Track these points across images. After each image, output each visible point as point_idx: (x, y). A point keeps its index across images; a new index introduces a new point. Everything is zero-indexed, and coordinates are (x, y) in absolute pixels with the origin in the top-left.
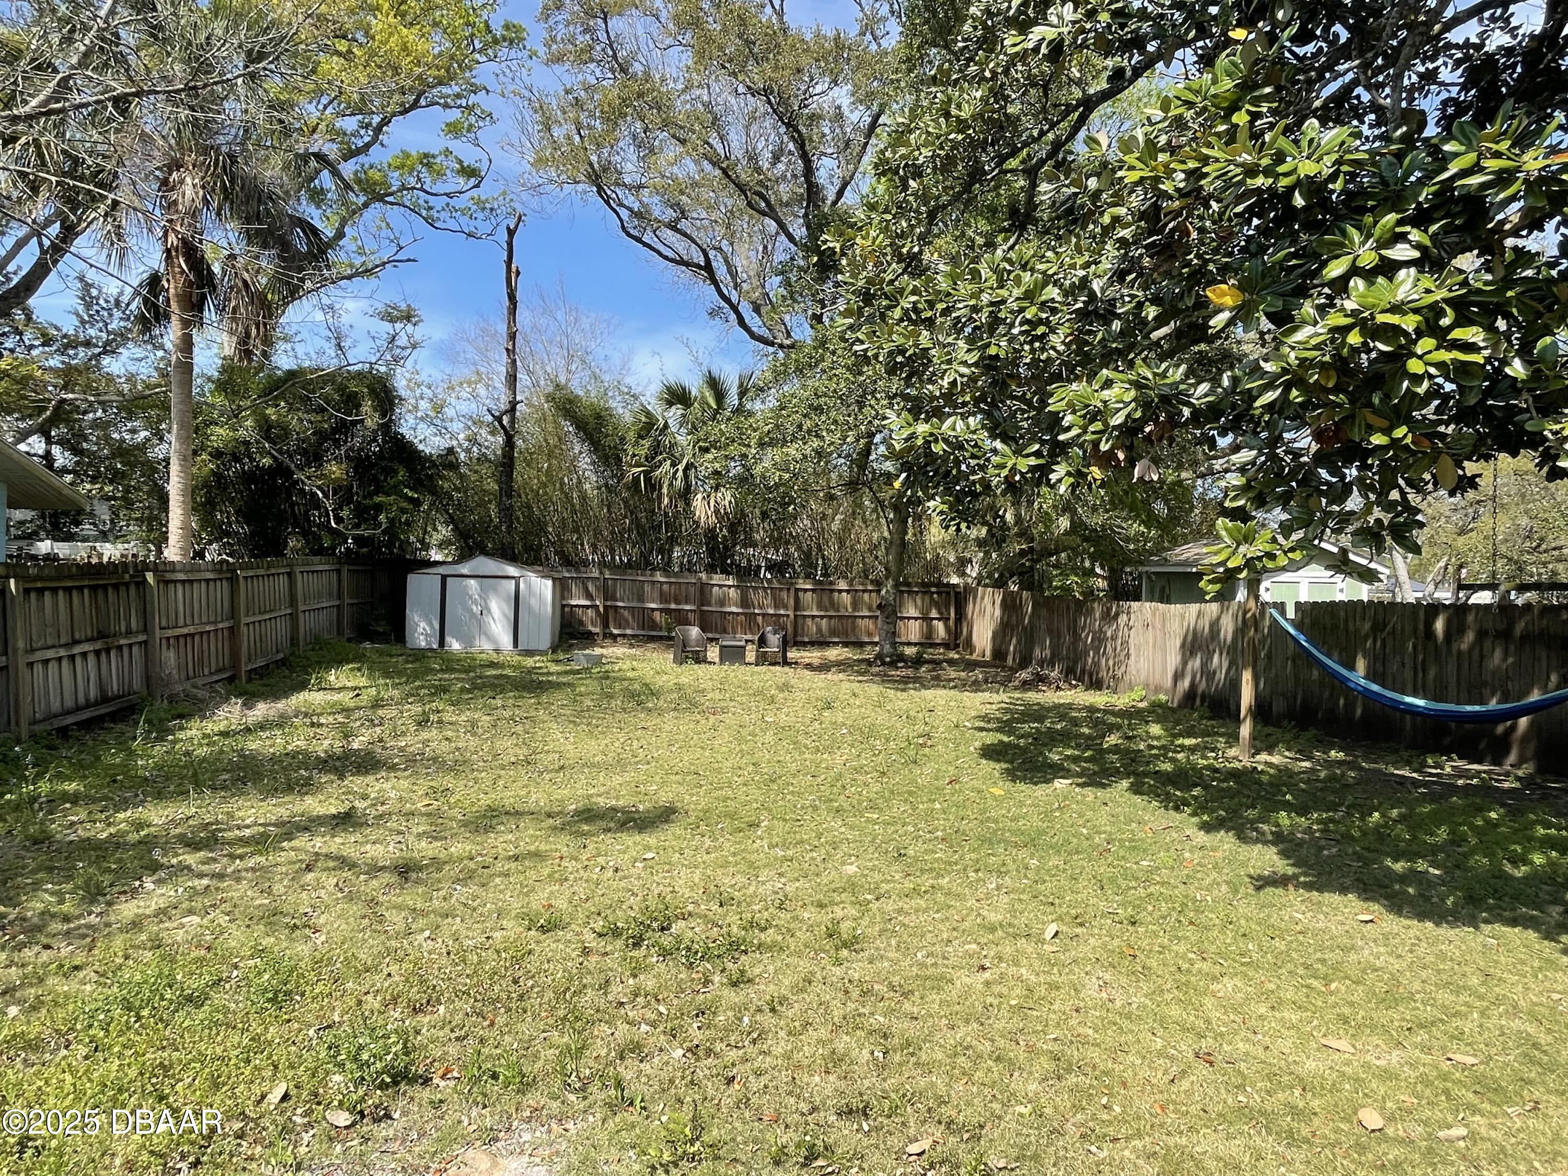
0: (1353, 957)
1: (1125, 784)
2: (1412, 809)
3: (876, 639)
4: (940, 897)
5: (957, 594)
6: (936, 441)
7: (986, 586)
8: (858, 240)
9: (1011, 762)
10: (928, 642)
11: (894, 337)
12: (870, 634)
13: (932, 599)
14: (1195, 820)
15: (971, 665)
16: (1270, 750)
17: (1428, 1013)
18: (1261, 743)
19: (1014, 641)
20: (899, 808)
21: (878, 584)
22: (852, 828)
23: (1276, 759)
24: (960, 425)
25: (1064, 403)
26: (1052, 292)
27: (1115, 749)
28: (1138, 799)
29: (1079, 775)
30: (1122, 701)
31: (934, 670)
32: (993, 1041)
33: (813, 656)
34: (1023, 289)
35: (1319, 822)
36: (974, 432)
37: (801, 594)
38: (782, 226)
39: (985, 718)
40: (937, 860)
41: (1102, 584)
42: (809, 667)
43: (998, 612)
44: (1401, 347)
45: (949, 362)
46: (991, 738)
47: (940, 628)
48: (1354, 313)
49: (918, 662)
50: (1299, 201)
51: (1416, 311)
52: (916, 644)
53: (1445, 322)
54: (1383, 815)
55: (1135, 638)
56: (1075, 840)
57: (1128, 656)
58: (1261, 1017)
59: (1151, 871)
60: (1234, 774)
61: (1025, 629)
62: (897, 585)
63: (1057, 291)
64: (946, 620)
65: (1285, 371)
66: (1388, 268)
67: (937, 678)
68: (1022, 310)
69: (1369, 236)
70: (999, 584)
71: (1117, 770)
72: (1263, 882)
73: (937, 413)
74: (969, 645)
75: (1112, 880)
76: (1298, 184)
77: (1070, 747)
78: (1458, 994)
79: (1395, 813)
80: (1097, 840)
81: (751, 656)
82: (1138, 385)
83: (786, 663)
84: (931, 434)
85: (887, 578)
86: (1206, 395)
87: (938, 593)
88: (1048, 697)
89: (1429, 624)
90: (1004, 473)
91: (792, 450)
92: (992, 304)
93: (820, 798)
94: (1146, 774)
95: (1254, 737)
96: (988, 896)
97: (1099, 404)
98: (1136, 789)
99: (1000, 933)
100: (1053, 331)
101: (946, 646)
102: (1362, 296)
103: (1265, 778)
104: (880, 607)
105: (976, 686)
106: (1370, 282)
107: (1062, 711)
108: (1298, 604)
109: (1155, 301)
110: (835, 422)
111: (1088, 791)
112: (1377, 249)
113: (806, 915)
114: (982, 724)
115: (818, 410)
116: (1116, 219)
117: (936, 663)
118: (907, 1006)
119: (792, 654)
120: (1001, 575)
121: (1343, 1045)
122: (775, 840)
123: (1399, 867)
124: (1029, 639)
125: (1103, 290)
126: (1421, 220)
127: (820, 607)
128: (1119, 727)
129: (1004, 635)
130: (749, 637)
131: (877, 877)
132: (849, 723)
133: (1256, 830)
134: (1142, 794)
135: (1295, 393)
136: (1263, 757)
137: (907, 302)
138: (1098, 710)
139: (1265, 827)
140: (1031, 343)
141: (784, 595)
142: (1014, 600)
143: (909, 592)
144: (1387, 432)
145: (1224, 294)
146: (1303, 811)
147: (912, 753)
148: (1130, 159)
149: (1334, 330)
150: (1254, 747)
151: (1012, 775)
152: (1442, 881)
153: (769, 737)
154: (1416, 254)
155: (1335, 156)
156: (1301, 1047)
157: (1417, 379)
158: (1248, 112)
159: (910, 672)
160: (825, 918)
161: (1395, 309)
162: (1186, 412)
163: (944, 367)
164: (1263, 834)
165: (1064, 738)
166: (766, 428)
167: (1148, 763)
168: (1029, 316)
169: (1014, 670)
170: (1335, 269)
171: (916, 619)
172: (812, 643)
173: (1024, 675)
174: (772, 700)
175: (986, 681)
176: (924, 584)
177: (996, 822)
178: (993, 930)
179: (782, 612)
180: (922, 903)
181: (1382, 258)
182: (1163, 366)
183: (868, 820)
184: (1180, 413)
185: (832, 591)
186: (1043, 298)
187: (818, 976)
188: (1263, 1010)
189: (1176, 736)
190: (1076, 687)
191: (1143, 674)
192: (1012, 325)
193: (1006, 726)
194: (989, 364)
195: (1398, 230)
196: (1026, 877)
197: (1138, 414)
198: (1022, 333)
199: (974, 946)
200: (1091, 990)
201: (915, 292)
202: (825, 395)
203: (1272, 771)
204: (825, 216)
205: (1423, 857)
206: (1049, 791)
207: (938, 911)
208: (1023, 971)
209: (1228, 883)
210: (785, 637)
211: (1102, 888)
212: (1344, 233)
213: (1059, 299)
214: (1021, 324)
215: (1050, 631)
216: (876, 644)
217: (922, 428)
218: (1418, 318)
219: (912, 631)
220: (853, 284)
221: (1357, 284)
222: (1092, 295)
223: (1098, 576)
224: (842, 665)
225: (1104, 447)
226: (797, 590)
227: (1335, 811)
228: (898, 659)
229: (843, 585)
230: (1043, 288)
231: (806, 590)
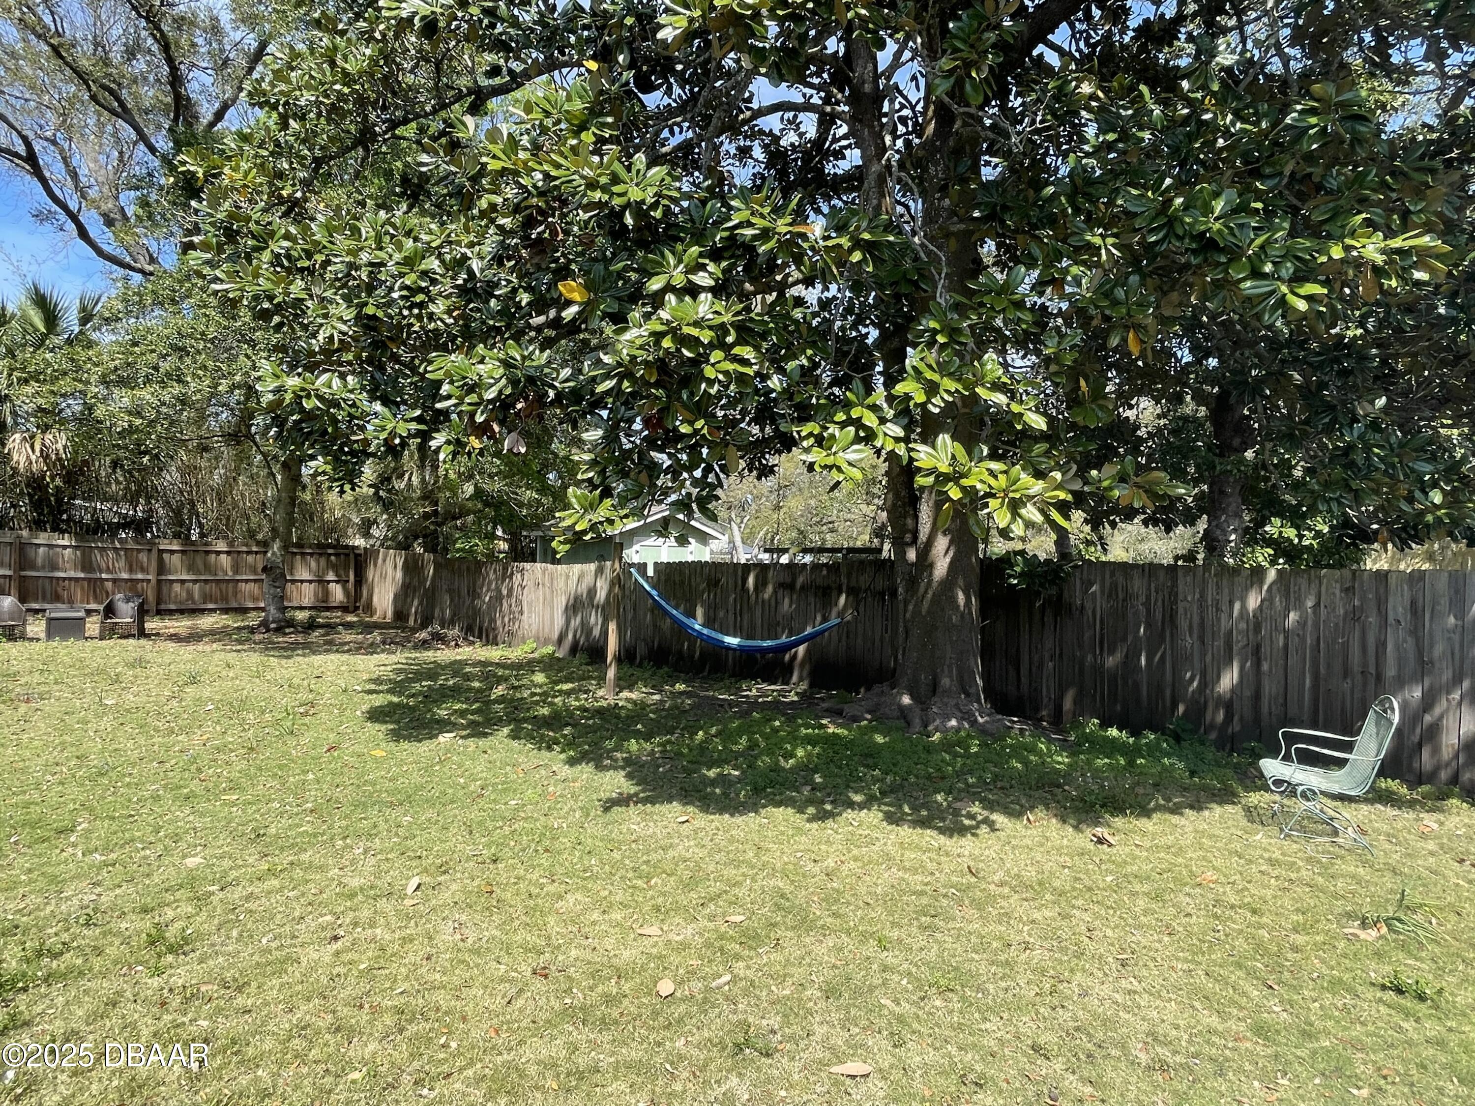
0: (671, 853)
1: (506, 731)
2: (725, 726)
3: (262, 605)
4: (298, 873)
5: (357, 556)
6: (308, 396)
7: (388, 548)
8: (226, 170)
9: (397, 722)
10: (323, 605)
11: (261, 281)
12: (255, 599)
13: (328, 560)
14: (563, 756)
15: (369, 628)
16: (630, 688)
17: (716, 887)
18: (624, 683)
19: (416, 603)
20: (266, 784)
21: (265, 545)
22: (202, 815)
23: (634, 695)
24: (336, 383)
25: (442, 372)
26: (433, 264)
27: (501, 700)
28: (515, 744)
29: (464, 728)
30: (515, 654)
31: (327, 634)
32: (334, 1012)
33: (181, 625)
34: (403, 254)
35: (660, 744)
36: (351, 391)
37: (166, 556)
38: (142, 137)
39: (378, 681)
40: (301, 834)
41: (503, 546)
42: (175, 638)
43: (399, 575)
44: (699, 354)
45: (326, 316)
46: (379, 700)
47: (337, 593)
48: (668, 323)
49: (310, 626)
50: (629, 220)
51: (710, 328)
52: (310, 608)
53: (730, 339)
54: (706, 733)
55: (527, 596)
56: (450, 791)
57: (521, 613)
58: (594, 923)
59: (521, 807)
60: (600, 712)
61: (425, 590)
62: (285, 547)
63: (437, 262)
64: (343, 582)
65: (619, 364)
66: (693, 290)
67: (330, 643)
68: (402, 275)
69: (680, 261)
70: (404, 546)
71: (500, 719)
72: (609, 805)
73: (311, 368)
74: (369, 608)
75: (480, 824)
76: (628, 205)
77: (459, 701)
78: (737, 867)
79: (713, 730)
80: (472, 788)
81: (93, 626)
82: (507, 364)
83: (142, 634)
84: (303, 389)
85: (274, 540)
86: (567, 380)
87: (336, 555)
88: (444, 655)
89: (745, 580)
90: (383, 436)
91: (146, 394)
92: (371, 264)
93: (165, 787)
94: (525, 720)
95: (618, 678)
96: (353, 862)
97: (476, 378)
98: (515, 736)
99: (360, 897)
100: (432, 300)
101: (345, 609)
102: (672, 309)
103: (623, 713)
104: (265, 569)
105: (371, 649)
106: (681, 300)
107: (456, 668)
108: (656, 564)
109: (528, 289)
110: (204, 367)
111: (471, 742)
112: (686, 273)
113: (124, 925)
114: (373, 687)
115: (182, 351)
116: (493, 207)
117: (330, 627)
118: (240, 1001)
119: (151, 625)
120: (406, 538)
121: (654, 930)
122: (95, 843)
123: (712, 773)
124: (430, 598)
125: (482, 271)
126: (716, 255)
127: (191, 569)
128: (506, 680)
129: (406, 595)
130: (93, 606)
131: (227, 863)
132: (218, 697)
133: (611, 758)
134: (519, 738)
135: (626, 384)
136: (625, 694)
137: (280, 246)
138: (491, 664)
139: (619, 755)
140: (410, 308)
141: (143, 557)
142: (416, 562)
143: (303, 554)
144: (691, 423)
145: (572, 290)
146: (648, 737)
147: (289, 724)
148: (496, 149)
149: (653, 334)
150: (618, 686)
151: (396, 736)
152: (739, 780)
153: (107, 723)
154: (713, 283)
155: (655, 189)
156: (622, 942)
157: (711, 382)
158: (595, 134)
159: (300, 638)
160: (146, 924)
161: (697, 324)
162: (552, 394)
163: (320, 320)
164: (616, 760)
165: (455, 693)
166: (112, 365)
167: (528, 709)
168: (408, 283)
169: (414, 630)
170: (655, 284)
171: (310, 582)
172: (182, 612)
173: (423, 635)
174: (117, 680)
175: (384, 643)
176: (320, 546)
177: (374, 784)
178: (352, 896)
179: (140, 576)
180: (275, 883)
181: (689, 281)
182: (531, 348)
183: (225, 804)
184: (546, 394)
185: (207, 553)
186: (423, 267)
187: (128, 994)
188: (595, 916)
189: (556, 683)
190: (473, 643)
191: (535, 628)
192: (391, 289)
193: (397, 687)
194: (367, 323)
195: (701, 260)
196: (397, 834)
197: (508, 391)
198: (402, 297)
199: (329, 918)
200: (446, 936)
201: (287, 236)
202: (191, 336)
203: (630, 706)
204: (194, 135)
205: (728, 763)
206: (432, 747)
207: (294, 889)
208: (378, 931)
209: (581, 809)
210: (141, 606)
211: (471, 833)
212: (663, 256)
213: (439, 270)
214: (401, 288)
215: (450, 591)
216: (263, 609)
217: (293, 382)
218: (712, 334)
219: (306, 594)
220: (211, 216)
221: (671, 299)
222: (471, 273)
223: (499, 538)
224: (217, 635)
225: (480, 418)
226: (161, 552)
227: (672, 734)
228: (285, 625)
229: (221, 546)
230: (423, 258)
231: (172, 552)
